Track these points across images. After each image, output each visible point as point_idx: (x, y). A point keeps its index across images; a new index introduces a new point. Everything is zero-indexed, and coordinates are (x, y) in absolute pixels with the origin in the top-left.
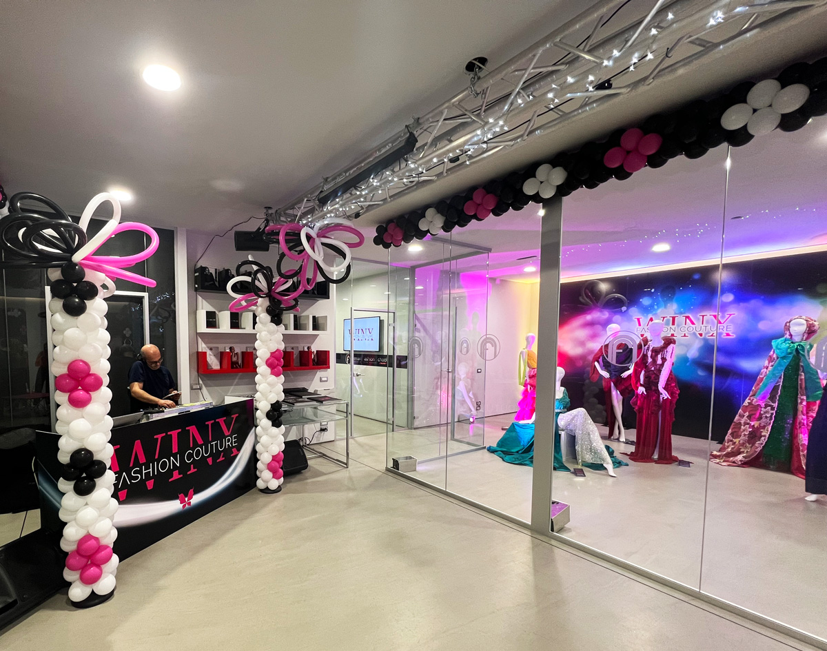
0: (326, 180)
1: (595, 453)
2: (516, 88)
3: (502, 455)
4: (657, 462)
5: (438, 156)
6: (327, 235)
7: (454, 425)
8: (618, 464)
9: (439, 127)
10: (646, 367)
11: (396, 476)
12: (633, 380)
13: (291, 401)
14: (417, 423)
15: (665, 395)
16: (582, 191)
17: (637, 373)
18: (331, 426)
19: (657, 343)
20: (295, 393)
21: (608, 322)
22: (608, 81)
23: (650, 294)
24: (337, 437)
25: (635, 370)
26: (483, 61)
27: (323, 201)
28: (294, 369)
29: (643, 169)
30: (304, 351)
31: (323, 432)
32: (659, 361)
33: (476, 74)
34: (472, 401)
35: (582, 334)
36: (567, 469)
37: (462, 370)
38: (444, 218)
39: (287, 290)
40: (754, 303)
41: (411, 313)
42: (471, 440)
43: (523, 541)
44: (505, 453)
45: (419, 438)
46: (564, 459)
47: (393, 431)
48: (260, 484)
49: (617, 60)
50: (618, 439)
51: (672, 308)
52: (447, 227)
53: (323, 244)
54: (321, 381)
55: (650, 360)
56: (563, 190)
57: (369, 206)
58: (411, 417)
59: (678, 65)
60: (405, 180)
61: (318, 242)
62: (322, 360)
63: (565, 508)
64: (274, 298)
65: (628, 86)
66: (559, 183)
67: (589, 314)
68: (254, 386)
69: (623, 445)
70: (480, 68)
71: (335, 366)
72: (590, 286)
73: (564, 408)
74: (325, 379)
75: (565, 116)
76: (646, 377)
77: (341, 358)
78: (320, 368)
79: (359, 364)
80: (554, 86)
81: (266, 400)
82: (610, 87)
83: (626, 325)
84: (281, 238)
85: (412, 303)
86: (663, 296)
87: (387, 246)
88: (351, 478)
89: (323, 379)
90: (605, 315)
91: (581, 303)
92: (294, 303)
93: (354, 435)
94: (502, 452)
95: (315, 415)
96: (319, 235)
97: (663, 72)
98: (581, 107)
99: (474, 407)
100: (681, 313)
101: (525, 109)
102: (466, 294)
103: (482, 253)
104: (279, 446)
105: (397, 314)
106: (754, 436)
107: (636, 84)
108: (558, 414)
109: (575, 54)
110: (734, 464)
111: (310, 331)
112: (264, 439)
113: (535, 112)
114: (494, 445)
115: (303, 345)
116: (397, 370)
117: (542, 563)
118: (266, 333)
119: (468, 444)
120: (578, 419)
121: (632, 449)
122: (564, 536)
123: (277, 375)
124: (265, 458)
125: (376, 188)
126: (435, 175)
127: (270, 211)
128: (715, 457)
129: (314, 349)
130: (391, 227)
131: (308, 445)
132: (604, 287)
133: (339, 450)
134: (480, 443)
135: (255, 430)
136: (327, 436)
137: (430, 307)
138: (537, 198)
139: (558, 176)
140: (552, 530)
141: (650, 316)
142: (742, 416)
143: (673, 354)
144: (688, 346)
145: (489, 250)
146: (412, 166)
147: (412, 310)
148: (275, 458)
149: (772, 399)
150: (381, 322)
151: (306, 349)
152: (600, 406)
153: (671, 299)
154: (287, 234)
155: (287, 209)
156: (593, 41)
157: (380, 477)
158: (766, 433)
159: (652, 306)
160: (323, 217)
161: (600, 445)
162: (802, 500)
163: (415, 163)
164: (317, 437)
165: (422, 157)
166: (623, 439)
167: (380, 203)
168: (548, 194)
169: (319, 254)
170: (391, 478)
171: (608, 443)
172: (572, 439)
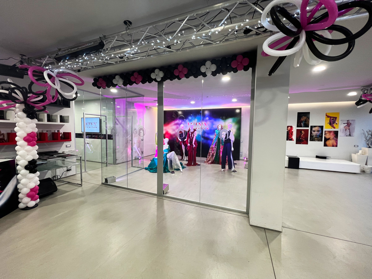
0: (60, 49)
1: (177, 165)
2: (142, 37)
3: (150, 170)
4: (193, 166)
5: (114, 54)
6: (63, 77)
7: (132, 161)
8: (183, 168)
9: (114, 43)
10: (190, 138)
11: (106, 186)
12: (187, 141)
13: (45, 158)
14: (117, 162)
15: (194, 146)
16: (168, 81)
17: (188, 140)
18: (73, 168)
19: (192, 131)
20: (48, 154)
21: (181, 124)
22: (170, 46)
23: (191, 116)
24: (77, 173)
25: (187, 139)
26: (130, 23)
27: (58, 59)
28: (48, 142)
29: (184, 78)
30: (55, 133)
31: (68, 171)
32: (193, 136)
33: (128, 27)
34: (139, 152)
35: (174, 127)
36: (170, 172)
37: (135, 140)
38: (123, 81)
39: (39, 101)
40: (212, 120)
41: (114, 117)
42: (139, 166)
43: (155, 199)
44: (151, 169)
45: (118, 168)
46: (169, 168)
47: (107, 166)
48: (21, 206)
49: (170, 40)
50: (184, 160)
51: (195, 121)
52: (125, 84)
53: (60, 80)
54: (66, 146)
55: (191, 136)
56: (163, 79)
57: (85, 68)
58: (115, 160)
59: (187, 48)
60: (100, 60)
61: (57, 79)
62: (67, 137)
63: (167, 185)
64: (29, 105)
65: (175, 50)
66: (162, 77)
67: (176, 121)
68: (15, 152)
69: (185, 161)
70: (129, 25)
71: (75, 139)
72: (176, 113)
73: (169, 151)
74: (70, 146)
75: (159, 54)
76: (190, 141)
77: (79, 136)
78: (66, 141)
79: (89, 138)
80: (153, 41)
81: (25, 159)
82: (170, 48)
83: (185, 124)
84: (29, 73)
85: (114, 113)
86: (194, 117)
87: (99, 88)
88: (83, 191)
89: (68, 146)
90: (180, 121)
91: (173, 117)
92: (43, 108)
93: (87, 170)
94: (150, 169)
95: (64, 164)
96: (57, 76)
97: (184, 49)
98: (163, 52)
99: (140, 154)
100: (198, 122)
101: (145, 47)
102: (137, 111)
103: (140, 96)
104: (35, 183)
105: (107, 117)
106: (213, 155)
107: (178, 50)
108: (167, 154)
109: (160, 34)
110: (209, 164)
111: (59, 123)
112: (23, 181)
113: (149, 49)
114: (147, 167)
115: (55, 129)
116: (108, 141)
117: (160, 206)
118: (23, 123)
119: (138, 167)
120: (172, 155)
121: (187, 162)
122: (167, 195)
123: (33, 145)
124: (24, 190)
125: (86, 60)
126: (115, 62)
127: (24, 57)
128: (205, 162)
129: (62, 131)
130: (100, 80)
131: (59, 179)
132: (180, 113)
133: (77, 179)
134: (142, 167)
135: (17, 176)
136: (70, 173)
137: (122, 115)
138: (155, 80)
139: (161, 74)
140: (164, 194)
141: (191, 122)
142: (210, 150)
143: (196, 134)
144: (199, 131)
145: (143, 96)
146: (103, 55)
147: (114, 116)
148: (32, 190)
149: (216, 145)
150: (100, 120)
151: (56, 132)
152: (179, 150)
153: (195, 118)
154: (34, 71)
155: (36, 59)
156: (165, 31)
157: (99, 187)
158: (215, 154)
159: (191, 119)
160: (59, 67)
161: (178, 162)
162: (221, 171)
163: (104, 54)
164: (65, 174)
165: (107, 53)
166: (185, 160)
167: (90, 68)
168: (159, 80)
169: (57, 85)
170: (104, 187)
171: (181, 161)
172: (171, 161)
